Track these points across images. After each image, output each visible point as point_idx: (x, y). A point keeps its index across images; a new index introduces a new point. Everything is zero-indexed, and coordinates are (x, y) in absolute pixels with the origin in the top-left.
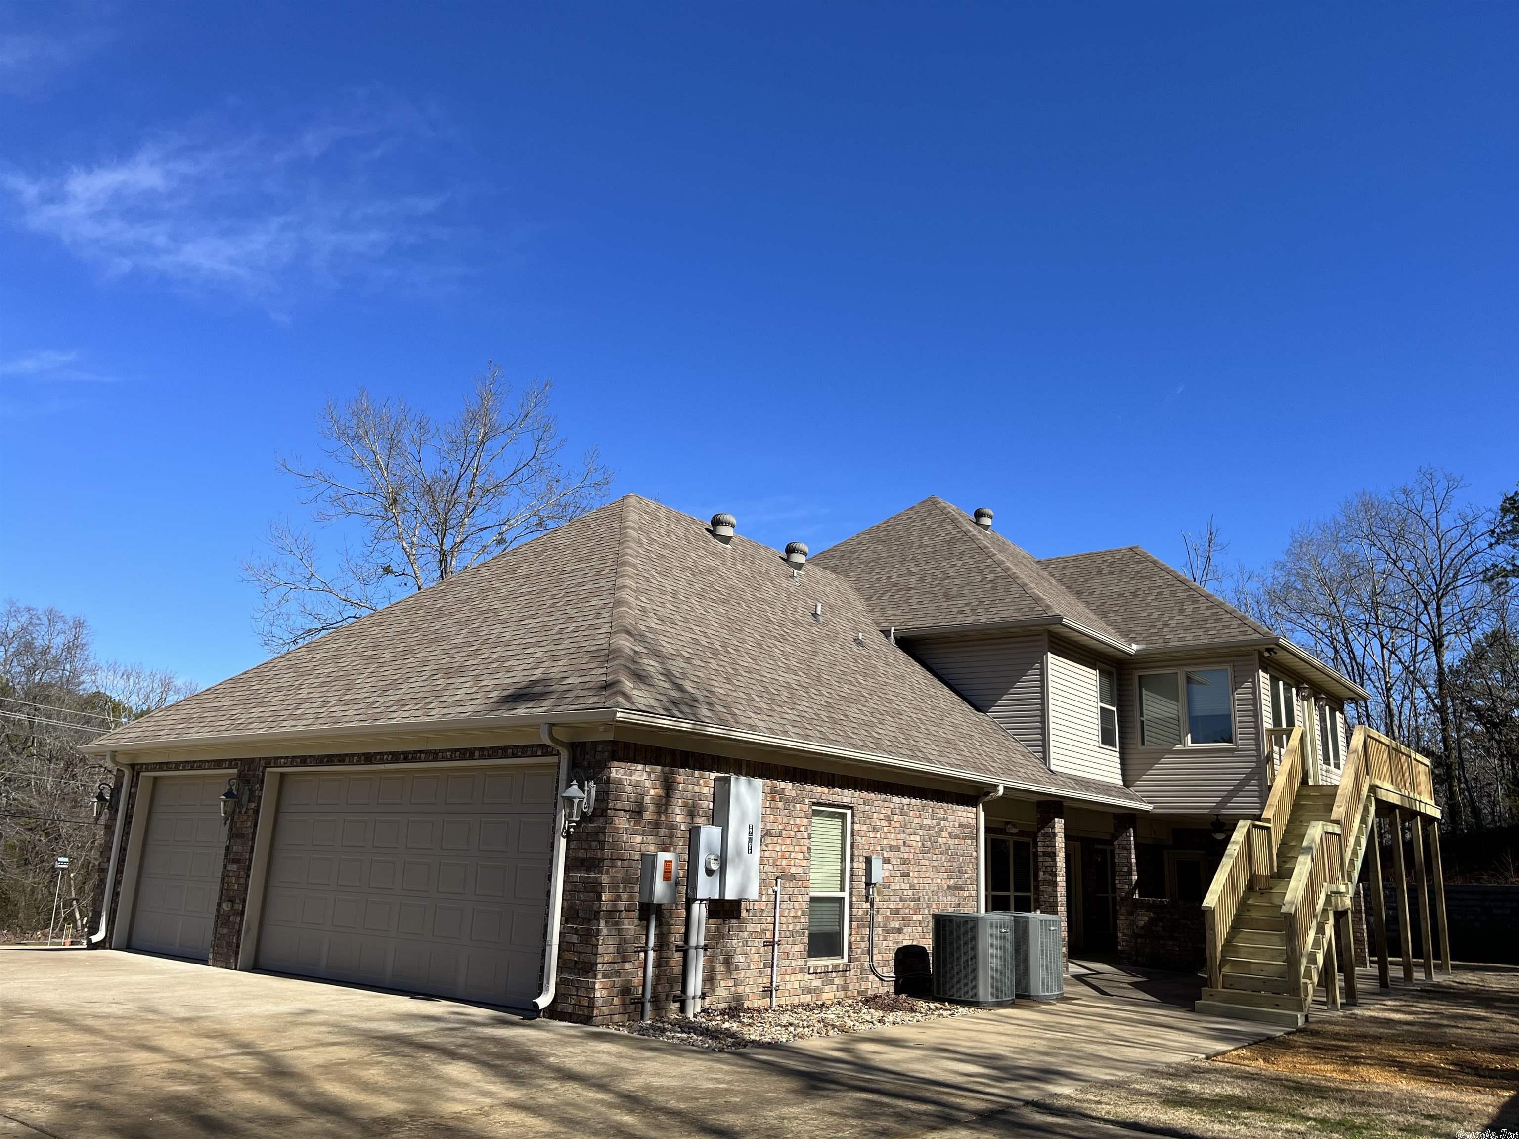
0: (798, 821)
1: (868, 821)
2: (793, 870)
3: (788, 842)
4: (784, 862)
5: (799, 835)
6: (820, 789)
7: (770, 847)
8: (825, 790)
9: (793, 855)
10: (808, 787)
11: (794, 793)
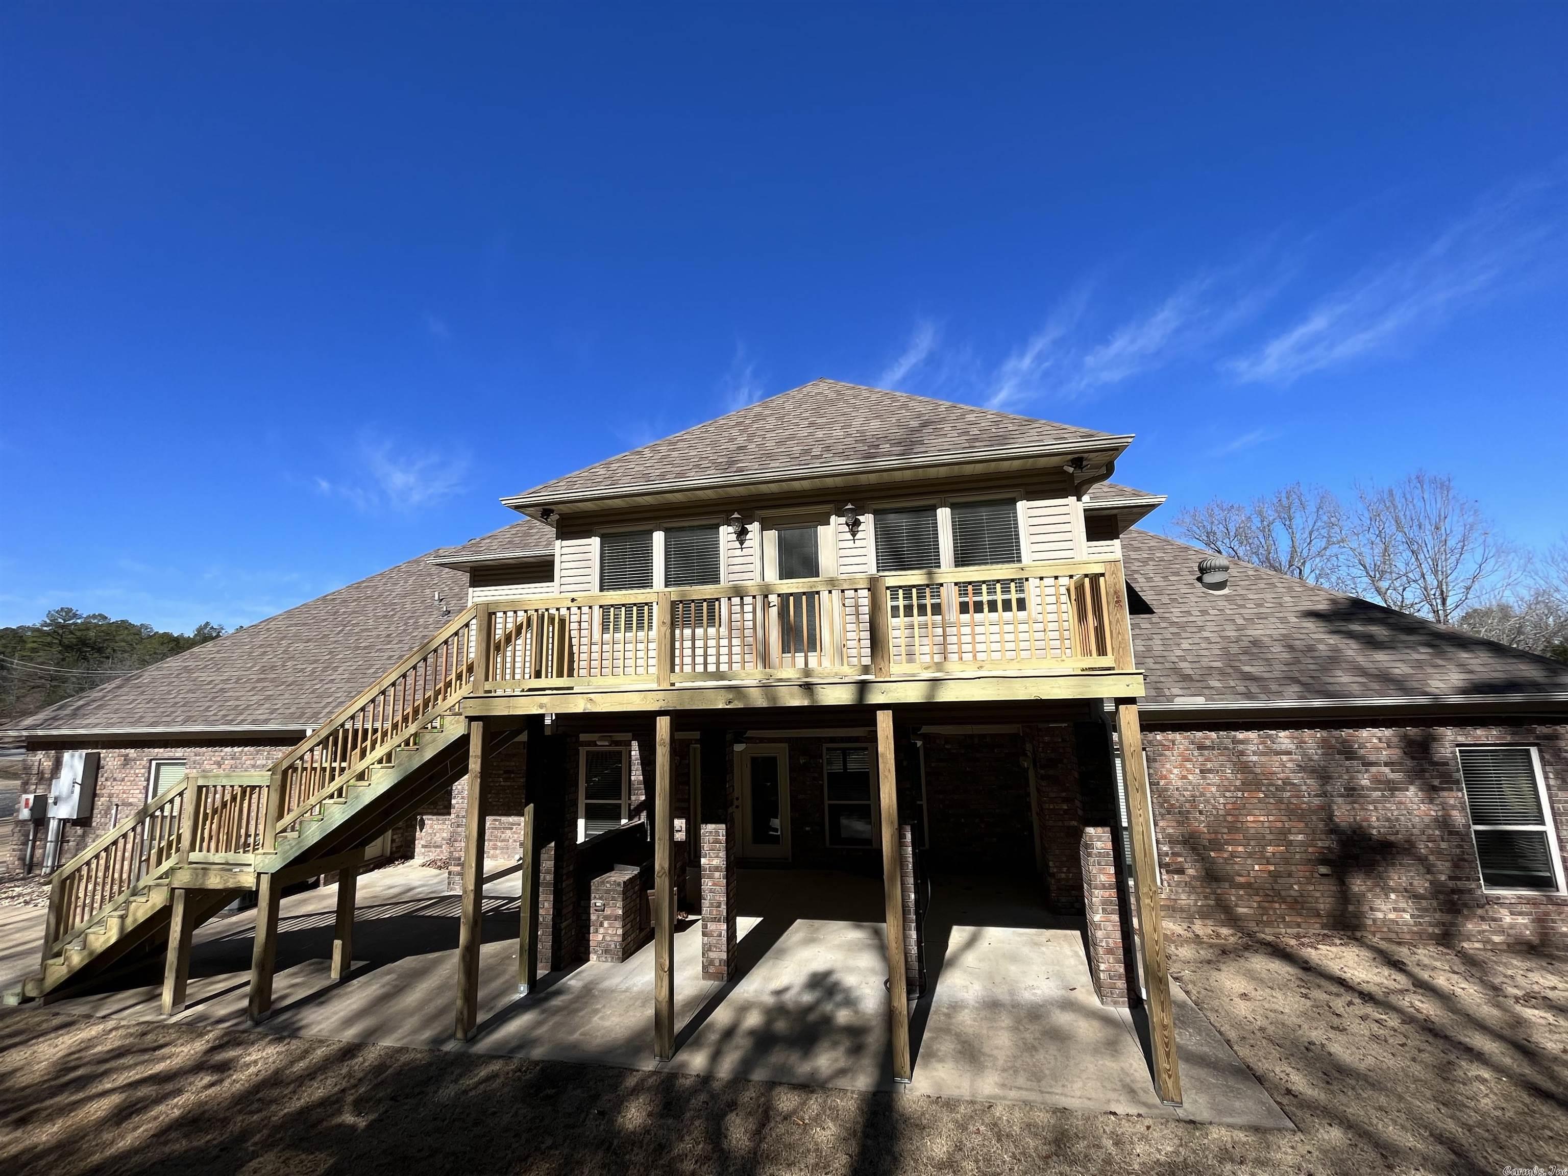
0: (137, 771)
1: (198, 766)
2: (131, 800)
3: (129, 783)
4: (125, 796)
5: (137, 779)
6: (156, 750)
7: (116, 787)
8: (162, 750)
9: (132, 792)
10: (146, 750)
11: (135, 755)
